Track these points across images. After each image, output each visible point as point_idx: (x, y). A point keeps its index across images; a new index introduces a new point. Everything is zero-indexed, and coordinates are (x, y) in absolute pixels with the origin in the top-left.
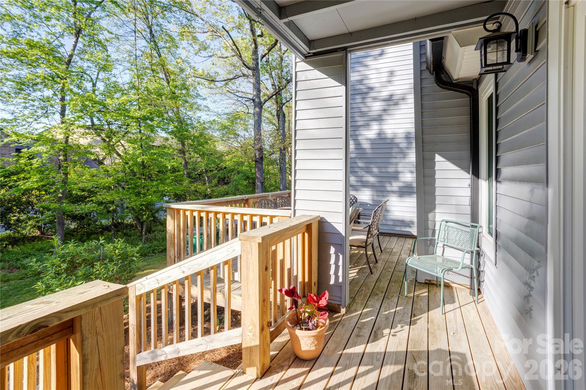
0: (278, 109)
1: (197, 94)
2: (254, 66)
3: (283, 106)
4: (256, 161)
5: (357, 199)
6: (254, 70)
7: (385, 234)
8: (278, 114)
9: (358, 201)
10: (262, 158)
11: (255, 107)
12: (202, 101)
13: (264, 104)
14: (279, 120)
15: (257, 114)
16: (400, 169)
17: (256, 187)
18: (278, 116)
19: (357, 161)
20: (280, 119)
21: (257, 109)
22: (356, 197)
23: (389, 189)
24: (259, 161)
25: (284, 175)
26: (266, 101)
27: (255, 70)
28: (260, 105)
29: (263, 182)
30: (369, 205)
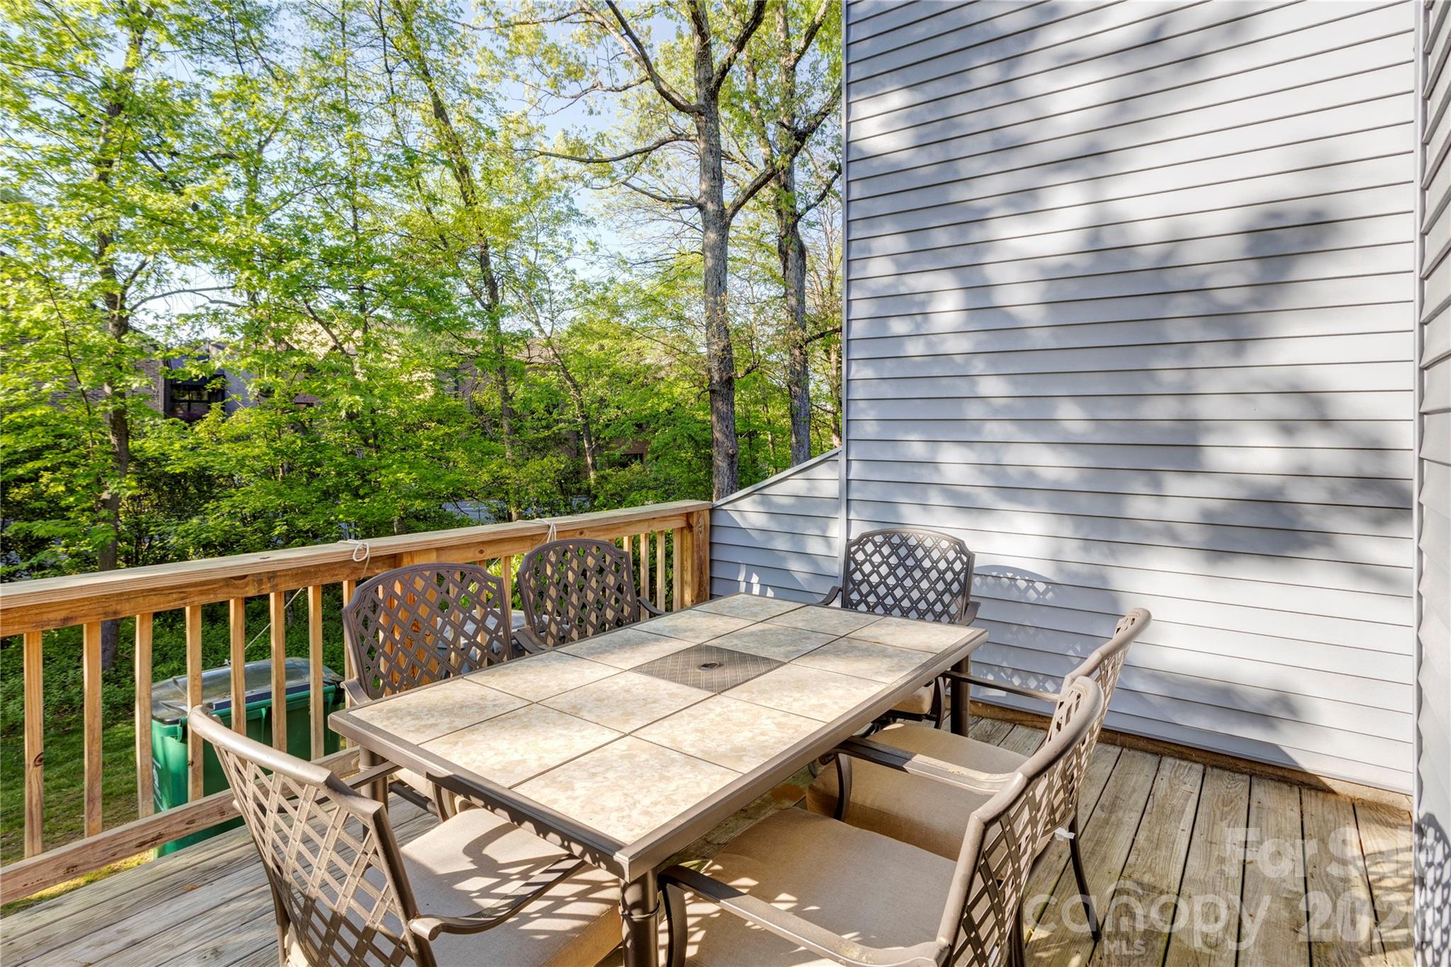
0: (783, 234)
1: (570, 209)
2: (702, 102)
3: (796, 222)
4: (712, 392)
5: (971, 557)
6: (701, 114)
7: (1128, 741)
8: (784, 249)
9: (978, 563)
10: (729, 383)
11: (707, 228)
12: (583, 228)
13: (733, 215)
14: (785, 268)
15: (712, 249)
16: (1207, 408)
17: (714, 469)
18: (783, 254)
19: (979, 365)
20: (789, 265)
21: (712, 236)
22: (971, 546)
23: (1141, 507)
24: (722, 389)
25: (801, 431)
26: (737, 207)
27: (705, 111)
28: (720, 221)
29: (733, 456)
30: (1041, 587)
